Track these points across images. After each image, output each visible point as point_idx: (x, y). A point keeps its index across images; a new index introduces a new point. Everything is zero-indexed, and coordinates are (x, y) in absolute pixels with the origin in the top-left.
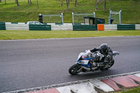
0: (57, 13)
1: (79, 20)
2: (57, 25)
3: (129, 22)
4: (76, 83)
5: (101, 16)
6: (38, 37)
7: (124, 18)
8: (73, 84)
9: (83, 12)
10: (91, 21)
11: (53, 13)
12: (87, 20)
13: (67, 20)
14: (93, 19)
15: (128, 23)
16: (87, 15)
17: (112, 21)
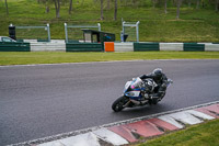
0: (39, 24)
1: (76, 34)
2: (41, 43)
3: (151, 39)
4: (70, 136)
5: (110, 30)
6: (8, 62)
7: (144, 32)
8: (64, 137)
9: (81, 23)
10: (95, 37)
11: (32, 24)
12: (88, 36)
13: (57, 35)
14: (97, 33)
15: (149, 40)
16: (88, 27)
17: (125, 37)
